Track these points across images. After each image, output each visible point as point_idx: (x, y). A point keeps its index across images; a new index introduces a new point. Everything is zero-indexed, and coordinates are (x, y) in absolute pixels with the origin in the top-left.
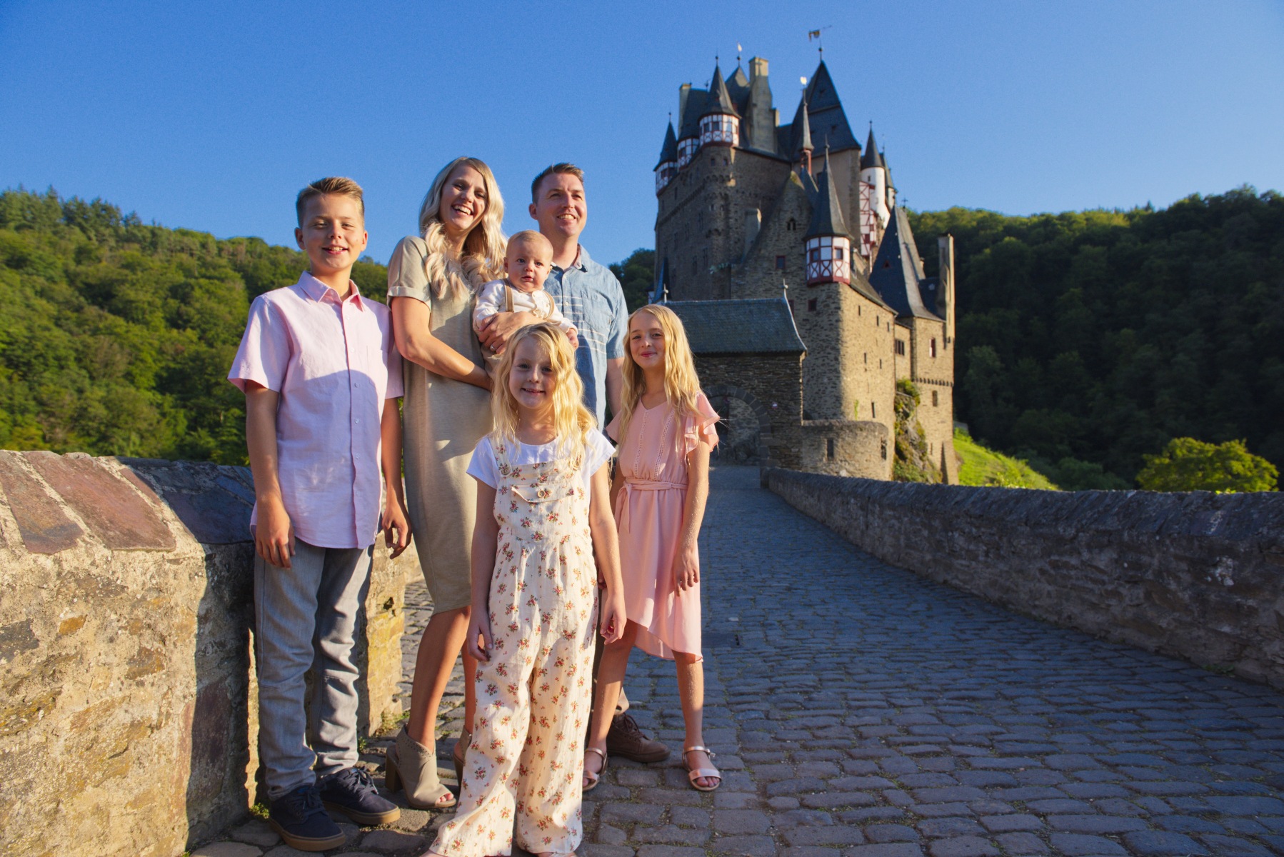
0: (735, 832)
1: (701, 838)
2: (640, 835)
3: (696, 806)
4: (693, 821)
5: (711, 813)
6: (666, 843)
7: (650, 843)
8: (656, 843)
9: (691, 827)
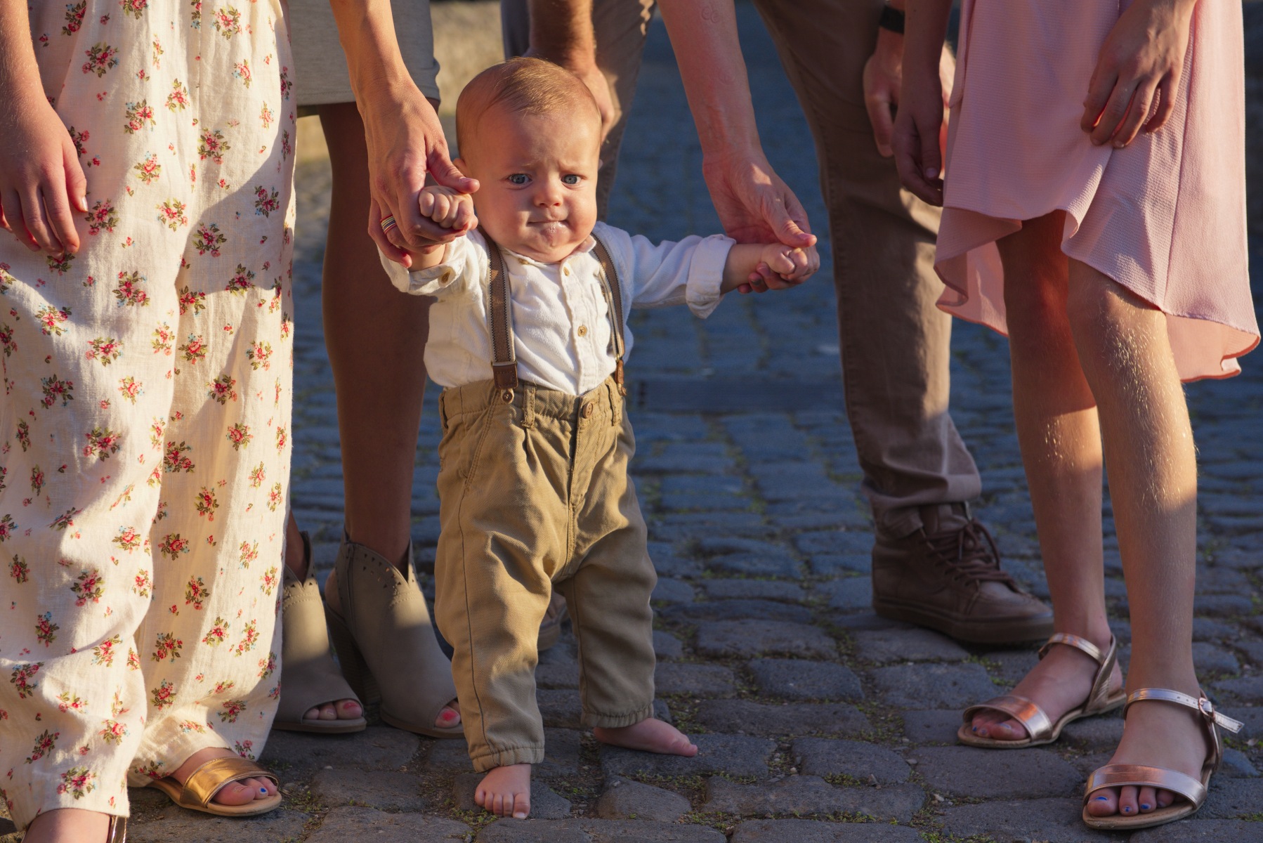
0: (989, 792)
1: (902, 804)
2: (728, 799)
3: (860, 737)
4: (865, 768)
5: (907, 754)
6: (808, 816)
7: (763, 817)
8: (778, 815)
9: (864, 782)
